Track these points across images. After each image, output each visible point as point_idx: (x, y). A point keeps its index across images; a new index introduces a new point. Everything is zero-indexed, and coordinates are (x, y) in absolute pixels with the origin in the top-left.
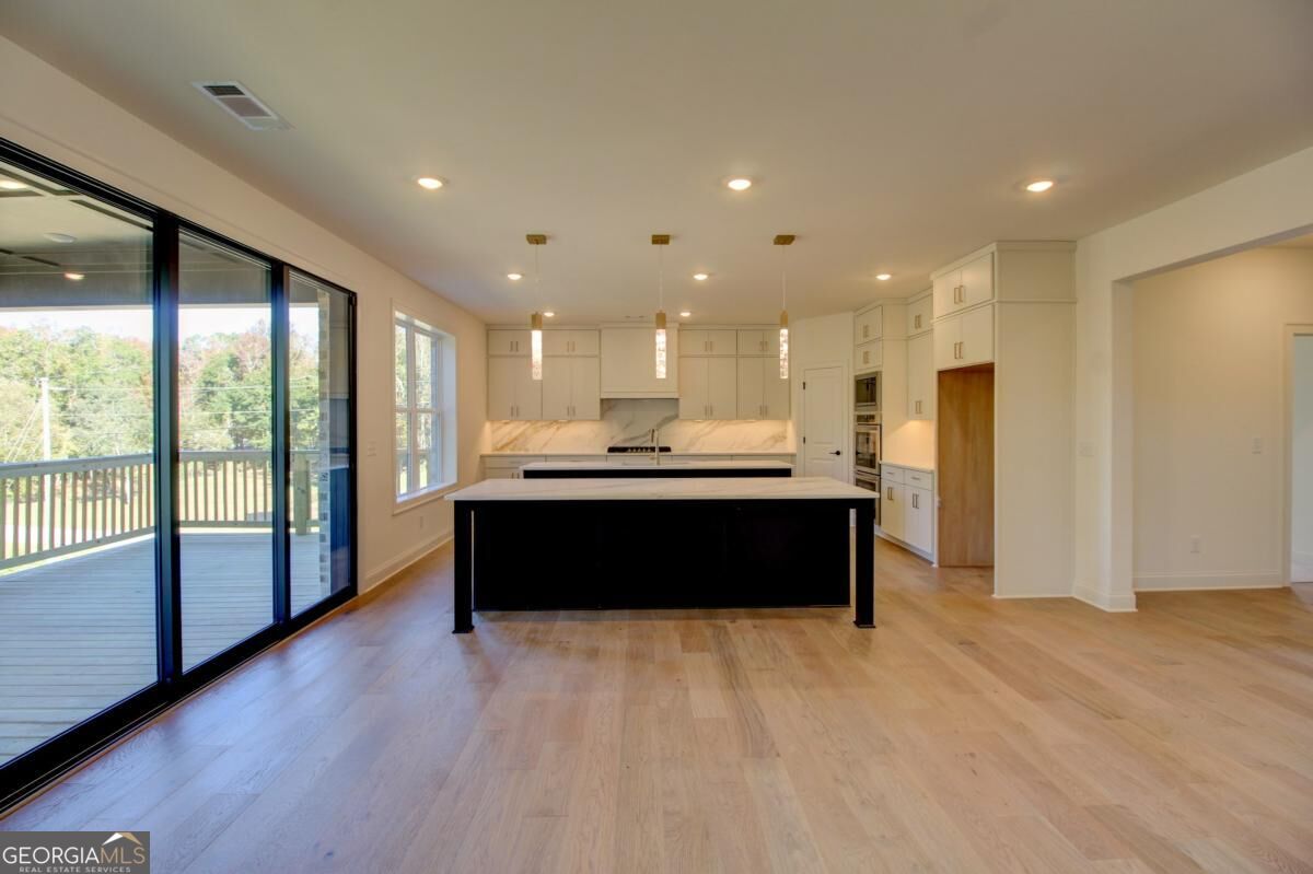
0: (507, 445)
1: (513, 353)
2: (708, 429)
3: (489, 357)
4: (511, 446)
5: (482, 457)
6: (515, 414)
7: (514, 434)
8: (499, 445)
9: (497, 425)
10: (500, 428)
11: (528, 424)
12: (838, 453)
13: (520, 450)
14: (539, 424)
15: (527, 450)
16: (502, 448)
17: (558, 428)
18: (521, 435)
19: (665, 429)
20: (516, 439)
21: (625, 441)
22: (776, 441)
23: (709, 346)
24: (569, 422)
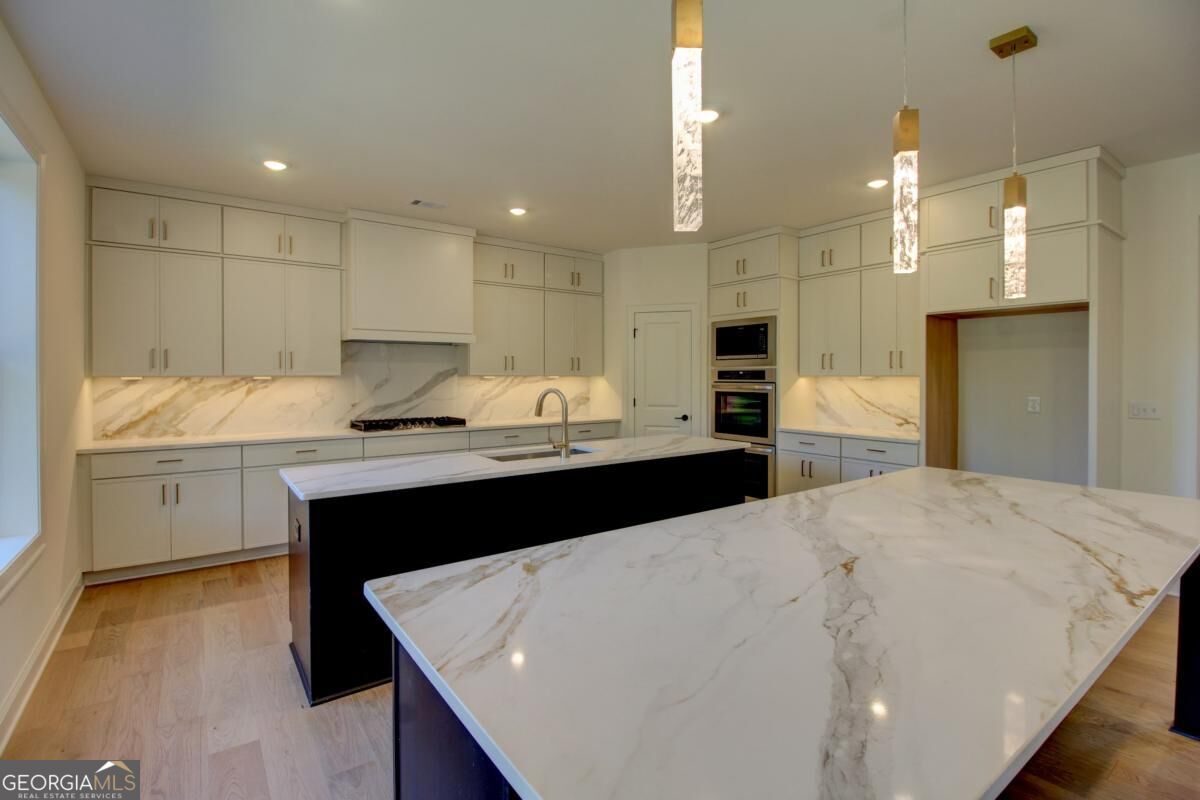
0: (132, 425)
1: (154, 242)
2: (498, 390)
3: (93, 243)
4: (143, 427)
5: (79, 455)
6: (159, 363)
7: (149, 406)
8: (115, 426)
9: (105, 386)
10: (113, 392)
11: (184, 384)
12: (685, 418)
13: (165, 433)
14: (209, 384)
15: (181, 434)
16: (119, 432)
17: (249, 392)
18: (164, 405)
19: (438, 390)
20: (153, 412)
21: (376, 409)
22: (579, 404)
23: (509, 270)
24: (274, 379)
